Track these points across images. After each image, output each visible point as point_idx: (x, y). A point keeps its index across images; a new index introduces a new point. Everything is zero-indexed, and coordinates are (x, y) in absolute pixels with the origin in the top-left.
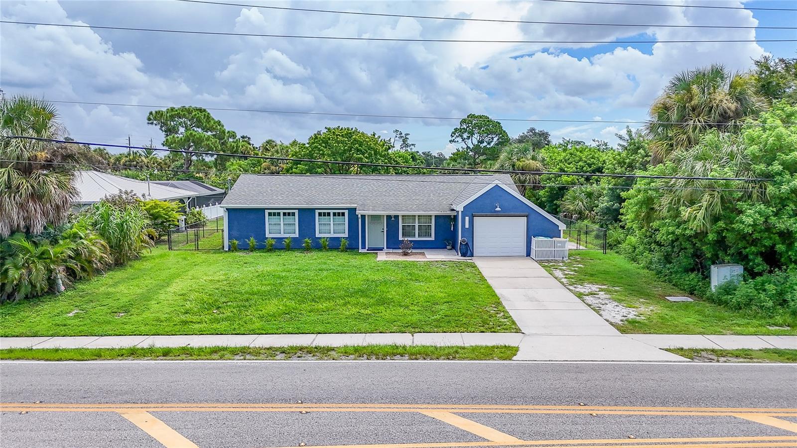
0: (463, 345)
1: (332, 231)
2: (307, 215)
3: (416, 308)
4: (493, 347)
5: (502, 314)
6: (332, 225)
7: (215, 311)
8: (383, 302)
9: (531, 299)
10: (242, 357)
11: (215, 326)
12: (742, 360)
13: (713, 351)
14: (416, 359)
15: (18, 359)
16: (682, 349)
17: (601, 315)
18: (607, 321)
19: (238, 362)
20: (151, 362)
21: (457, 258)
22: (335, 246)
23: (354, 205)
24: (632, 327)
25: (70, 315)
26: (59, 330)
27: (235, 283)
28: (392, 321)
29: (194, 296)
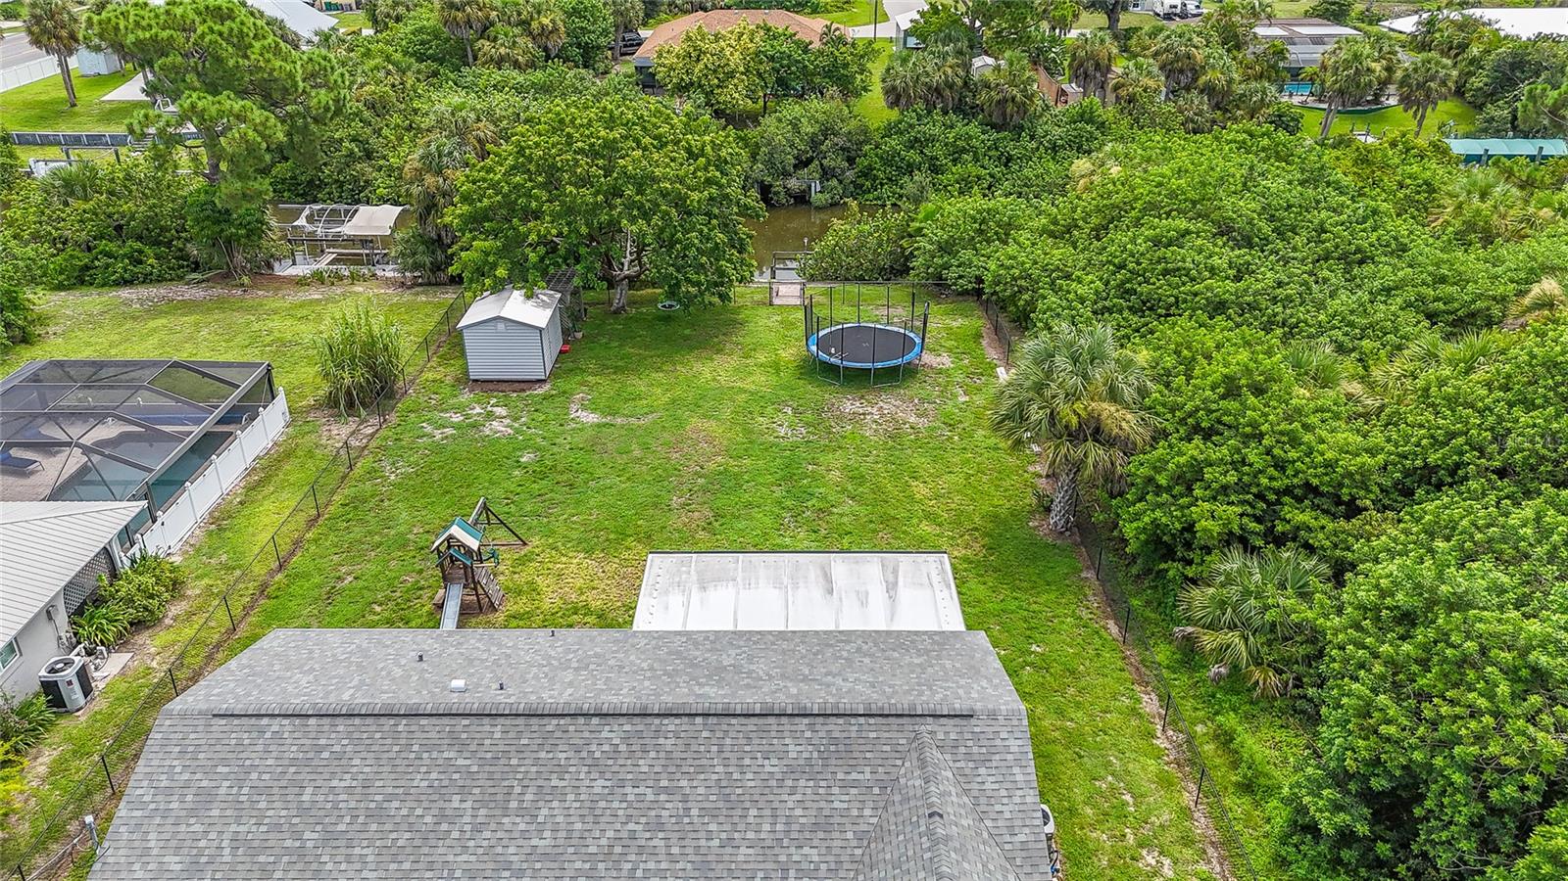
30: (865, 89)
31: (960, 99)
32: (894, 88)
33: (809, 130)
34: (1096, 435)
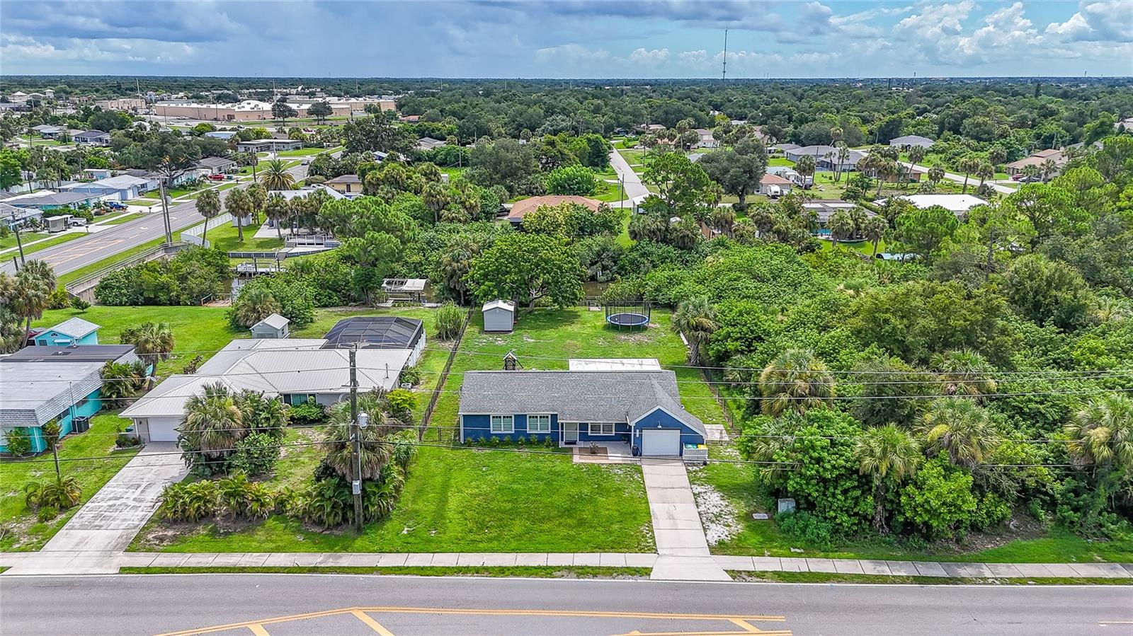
1: (539, 429)
2: (520, 419)
3: (601, 529)
4: (640, 567)
5: (650, 533)
6: (539, 425)
7: (486, 531)
8: (581, 523)
9: (671, 517)
11: (491, 545)
12: (759, 579)
13: (749, 571)
15: (407, 574)
16: (734, 570)
17: (706, 535)
18: (707, 541)
21: (630, 459)
22: (541, 440)
23: (556, 413)
24: (719, 548)
25: (405, 532)
26: (407, 547)
27: (487, 498)
28: (587, 542)
29: (469, 514)
30: (620, 232)
31: (663, 236)
32: (634, 231)
33: (597, 249)
34: (702, 329)
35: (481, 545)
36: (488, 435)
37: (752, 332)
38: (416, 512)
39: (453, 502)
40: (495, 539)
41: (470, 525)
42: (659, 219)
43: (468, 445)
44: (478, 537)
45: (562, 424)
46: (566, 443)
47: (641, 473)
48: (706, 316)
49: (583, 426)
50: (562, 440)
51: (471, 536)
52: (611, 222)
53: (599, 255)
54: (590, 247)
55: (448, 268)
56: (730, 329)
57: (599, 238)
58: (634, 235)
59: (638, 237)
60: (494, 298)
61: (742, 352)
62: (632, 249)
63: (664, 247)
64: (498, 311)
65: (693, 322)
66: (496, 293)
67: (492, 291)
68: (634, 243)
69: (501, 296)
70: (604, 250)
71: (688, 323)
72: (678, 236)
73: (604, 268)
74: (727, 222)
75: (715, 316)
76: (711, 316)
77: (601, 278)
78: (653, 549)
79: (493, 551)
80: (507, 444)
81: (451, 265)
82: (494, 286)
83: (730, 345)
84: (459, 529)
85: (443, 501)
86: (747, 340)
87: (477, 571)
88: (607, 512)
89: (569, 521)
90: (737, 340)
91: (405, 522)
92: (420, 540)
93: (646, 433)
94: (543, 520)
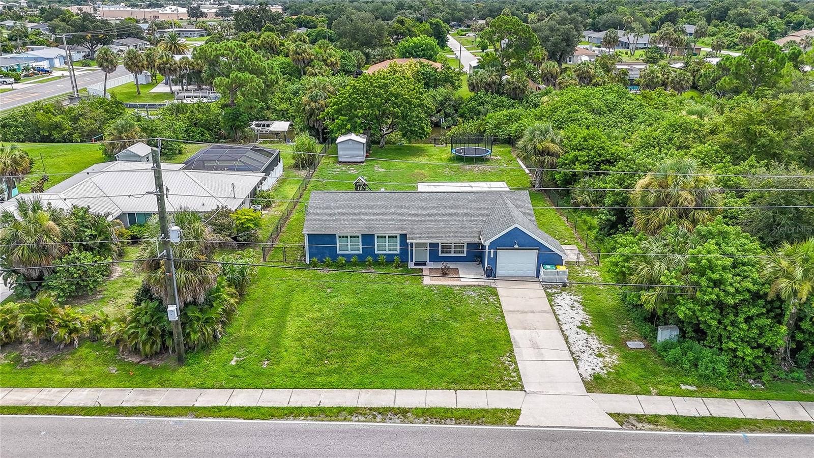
0: (486, 407)
1: (387, 249)
2: (368, 239)
3: (456, 359)
4: (505, 410)
5: (513, 366)
6: (387, 245)
7: (326, 362)
8: (434, 352)
9: (535, 346)
10: (357, 419)
11: (330, 379)
12: (652, 426)
13: (637, 416)
14: (460, 424)
15: (227, 417)
16: (618, 414)
17: (578, 368)
18: (581, 375)
19: (355, 424)
20: (305, 422)
21: (483, 281)
22: (389, 260)
23: (404, 232)
24: (595, 384)
25: (233, 363)
26: (235, 382)
27: (330, 324)
28: (442, 376)
29: (307, 341)
31: (496, 88)
32: (473, 84)
33: (440, 99)
34: (548, 154)
35: (319, 379)
36: (334, 255)
37: (600, 155)
38: (249, 338)
39: (292, 328)
40: (335, 371)
41: (308, 355)
42: (494, 73)
43: (314, 265)
44: (316, 370)
45: (412, 244)
46: (416, 264)
47: (497, 295)
48: (553, 141)
49: (434, 246)
50: (412, 260)
51: (309, 369)
52: (452, 77)
53: (442, 104)
54: (434, 97)
55: (307, 108)
56: (577, 153)
57: (442, 90)
58: (473, 87)
59: (476, 88)
60: (349, 131)
61: (590, 175)
62: (471, 99)
63: (499, 98)
64: (350, 142)
65: (540, 147)
66: (349, 126)
67: (346, 125)
68: (472, 94)
69: (354, 130)
70: (447, 99)
71: (535, 148)
72: (510, 88)
73: (447, 115)
74: (552, 76)
75: (562, 141)
76: (557, 141)
77: (443, 123)
78: (517, 385)
79: (332, 386)
80: (355, 264)
81: (309, 105)
82: (348, 121)
83: (579, 168)
84: (295, 359)
85: (281, 326)
86: (594, 164)
87: (313, 413)
88: (462, 340)
89: (420, 350)
90: (584, 163)
91: (234, 350)
92: (248, 372)
93: (500, 253)
94: (390, 349)
